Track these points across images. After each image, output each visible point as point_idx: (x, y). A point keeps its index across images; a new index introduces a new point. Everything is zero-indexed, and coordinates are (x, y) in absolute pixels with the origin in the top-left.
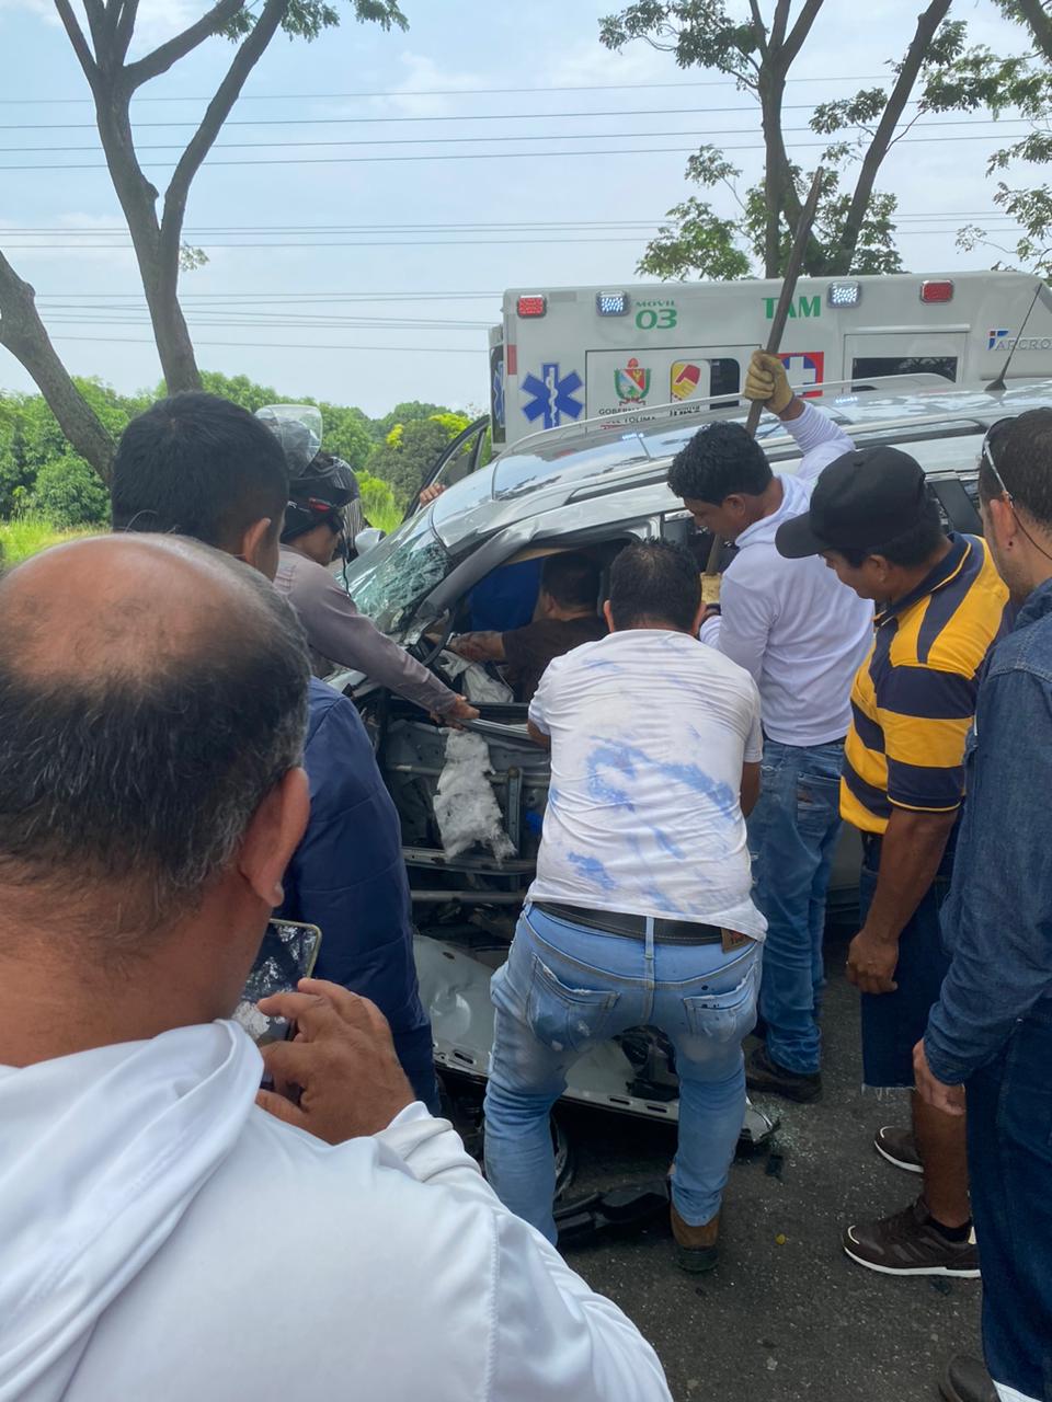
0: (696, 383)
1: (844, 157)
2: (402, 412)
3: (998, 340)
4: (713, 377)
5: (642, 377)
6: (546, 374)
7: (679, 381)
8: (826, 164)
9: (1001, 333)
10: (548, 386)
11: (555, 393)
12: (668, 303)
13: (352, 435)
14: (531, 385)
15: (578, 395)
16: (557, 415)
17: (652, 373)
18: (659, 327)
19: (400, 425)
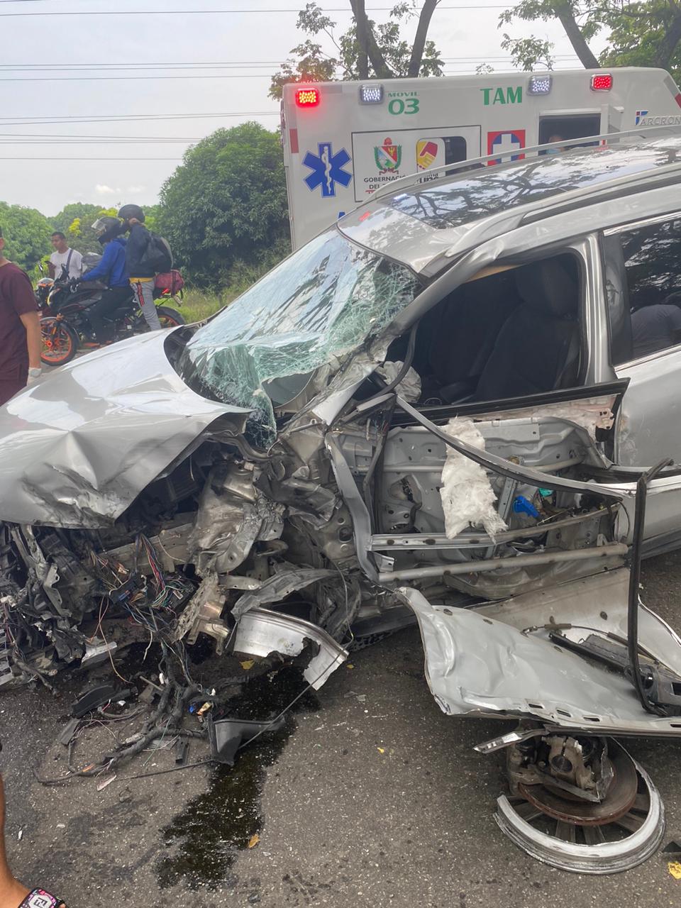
0: (435, 156)
1: (405, 14)
2: (70, 211)
3: (642, 118)
4: (447, 151)
5: (395, 152)
6: (322, 152)
7: (422, 154)
8: (395, 19)
9: (644, 113)
10: (324, 161)
11: (329, 167)
12: (412, 94)
13: (40, 229)
14: (310, 161)
15: (347, 168)
16: (332, 184)
17: (402, 149)
18: (406, 113)
19: (78, 219)
